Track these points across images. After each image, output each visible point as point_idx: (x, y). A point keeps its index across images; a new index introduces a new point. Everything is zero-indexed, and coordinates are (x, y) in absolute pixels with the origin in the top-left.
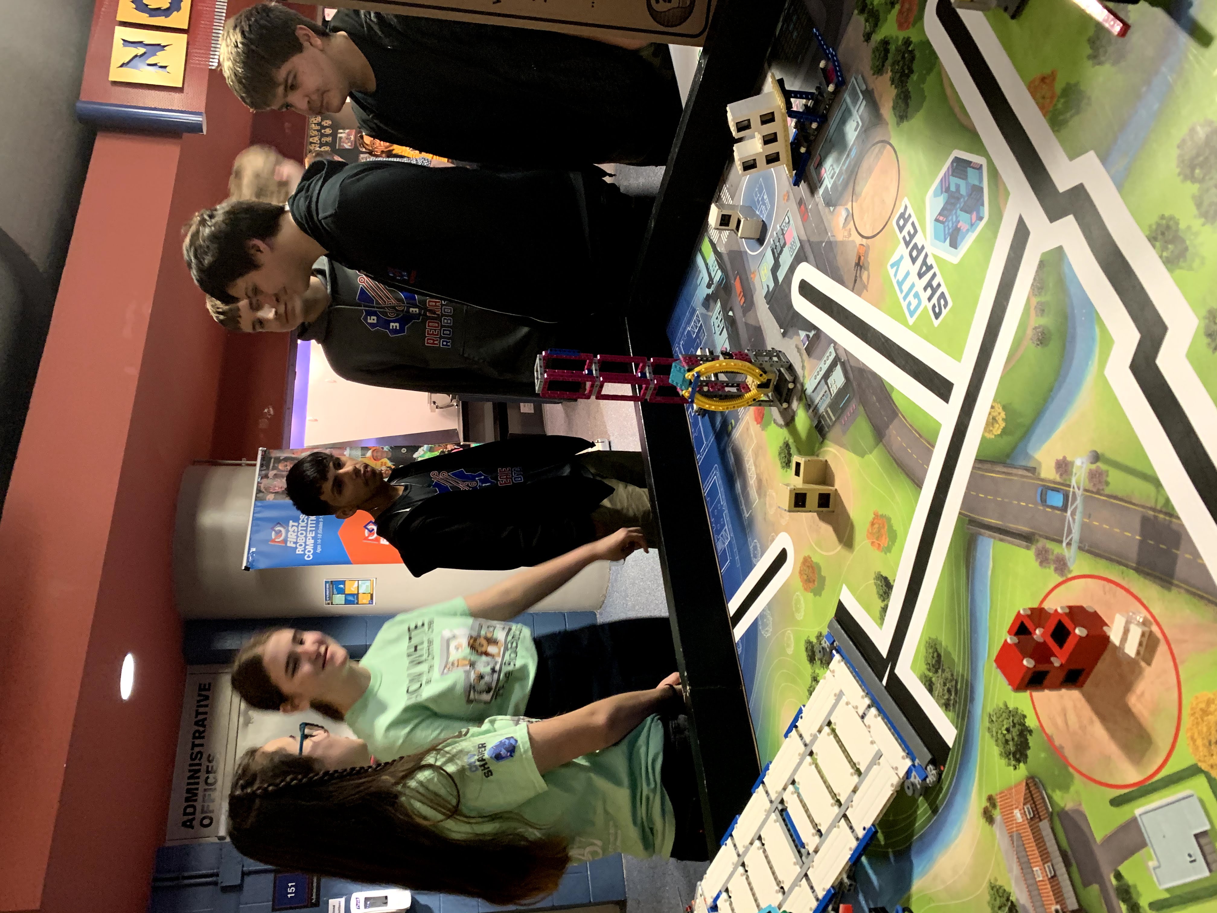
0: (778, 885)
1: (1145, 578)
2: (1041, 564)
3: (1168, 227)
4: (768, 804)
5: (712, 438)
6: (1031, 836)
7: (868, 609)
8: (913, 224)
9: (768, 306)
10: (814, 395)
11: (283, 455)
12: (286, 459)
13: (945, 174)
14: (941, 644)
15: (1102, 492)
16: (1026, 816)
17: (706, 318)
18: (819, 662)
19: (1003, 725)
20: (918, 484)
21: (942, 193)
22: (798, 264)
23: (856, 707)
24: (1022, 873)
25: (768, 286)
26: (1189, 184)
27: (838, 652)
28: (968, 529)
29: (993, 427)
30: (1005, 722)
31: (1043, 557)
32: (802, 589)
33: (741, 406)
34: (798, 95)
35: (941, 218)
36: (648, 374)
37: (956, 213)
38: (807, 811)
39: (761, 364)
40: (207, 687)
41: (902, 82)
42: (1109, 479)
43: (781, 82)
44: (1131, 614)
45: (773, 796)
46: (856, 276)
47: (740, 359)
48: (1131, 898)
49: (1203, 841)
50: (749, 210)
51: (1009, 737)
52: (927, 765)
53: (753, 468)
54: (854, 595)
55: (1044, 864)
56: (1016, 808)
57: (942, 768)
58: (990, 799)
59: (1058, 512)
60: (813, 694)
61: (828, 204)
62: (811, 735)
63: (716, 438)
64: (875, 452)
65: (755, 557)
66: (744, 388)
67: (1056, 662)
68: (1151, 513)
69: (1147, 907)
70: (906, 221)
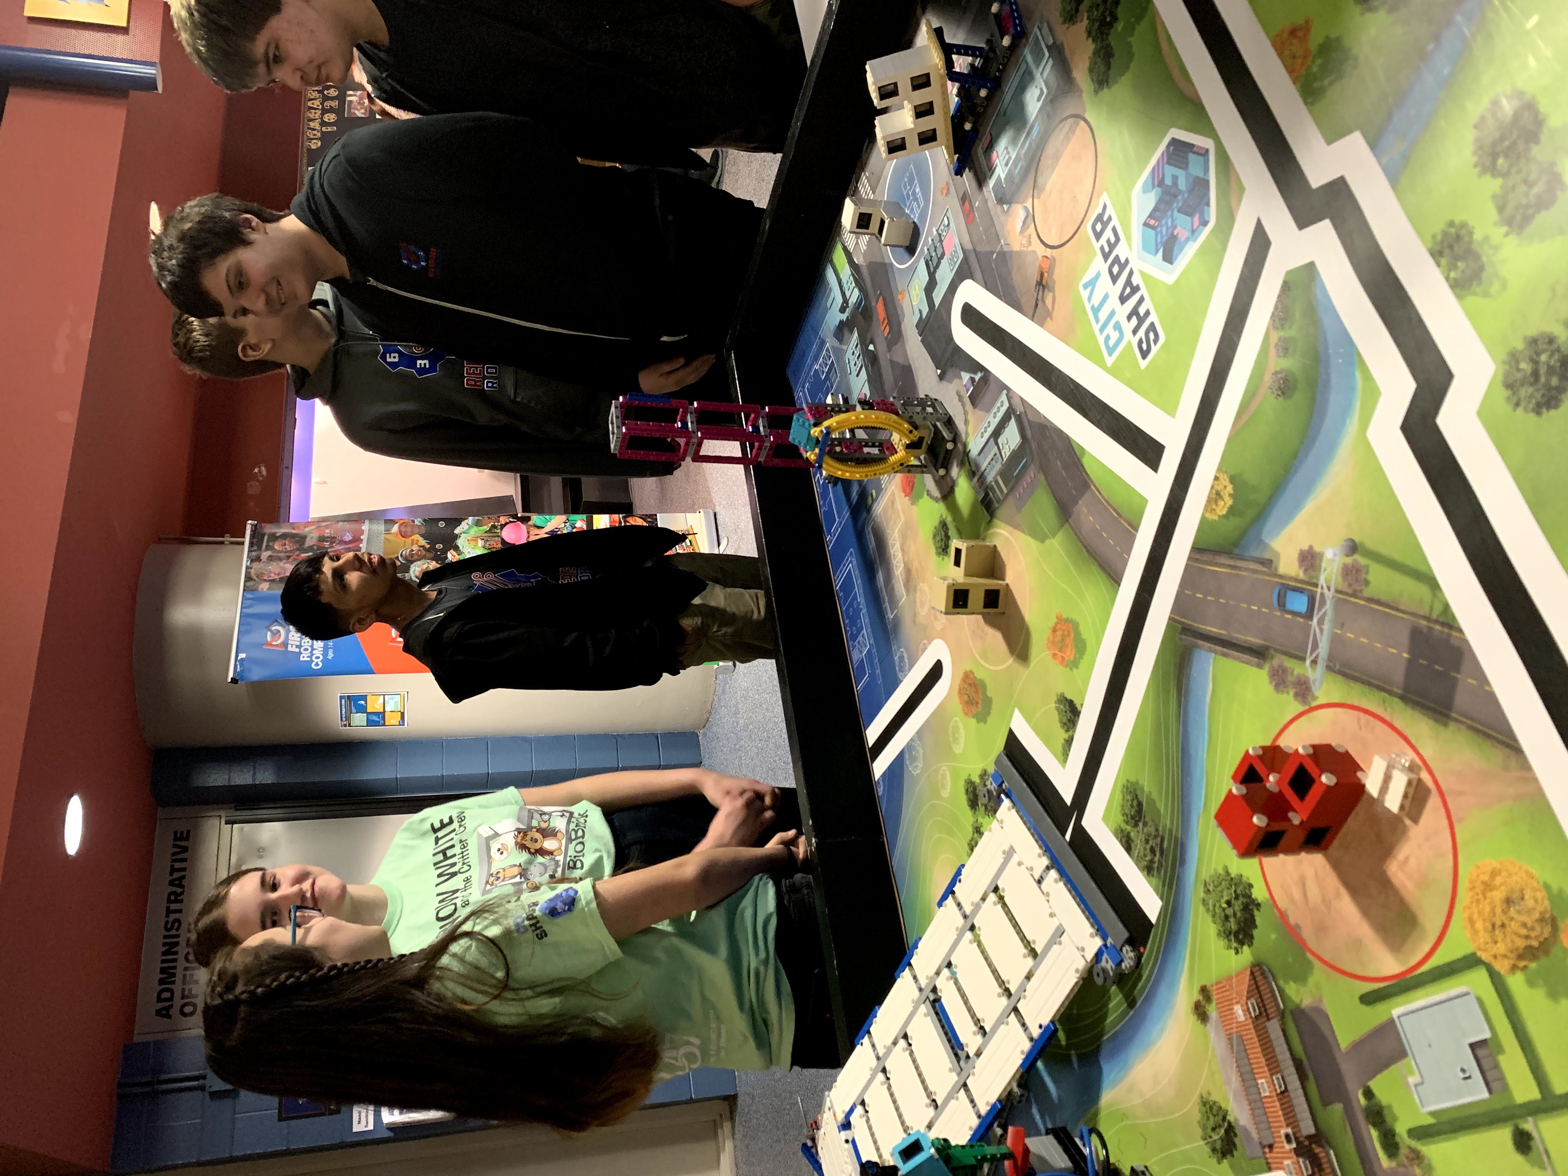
0: (928, 1096)
1: (1413, 708)
2: (1277, 687)
3: (1458, 237)
4: (916, 994)
5: (847, 514)
6: (1256, 1039)
7: (1047, 740)
8: (1114, 230)
9: (920, 338)
10: (980, 459)
11: (280, 531)
12: (284, 536)
13: (1158, 161)
14: (1143, 789)
15: (1359, 594)
16: (1250, 1013)
17: (839, 354)
18: (982, 809)
19: (1222, 897)
20: (1115, 578)
21: (1153, 187)
22: (962, 281)
23: (1031, 869)
24: (1243, 1086)
25: (920, 311)
26: (1488, 178)
27: (1007, 796)
28: (1180, 639)
29: (1217, 505)
30: (1225, 893)
31: (1280, 680)
32: (961, 713)
33: (884, 474)
34: (963, 50)
35: (1152, 222)
36: (761, 428)
37: (1172, 215)
38: (966, 1002)
39: (911, 417)
40: (185, 836)
41: (1102, 33)
42: (1370, 577)
43: (939, 33)
44: (1394, 756)
45: (923, 982)
46: (1037, 300)
47: (884, 410)
48: (1383, 1122)
49: (1481, 1053)
50: (896, 207)
51: (1230, 912)
52: (1123, 946)
53: (900, 555)
54: (1029, 723)
55: (1271, 1075)
56: (1237, 1003)
57: (1142, 949)
58: (1204, 990)
59: (1301, 620)
60: (976, 850)
61: (1001, 201)
62: (972, 904)
63: (851, 513)
64: (1060, 535)
65: (901, 670)
66: (888, 449)
67: (1296, 819)
68: (1424, 623)
69: (1405, 1135)
70: (1105, 225)
